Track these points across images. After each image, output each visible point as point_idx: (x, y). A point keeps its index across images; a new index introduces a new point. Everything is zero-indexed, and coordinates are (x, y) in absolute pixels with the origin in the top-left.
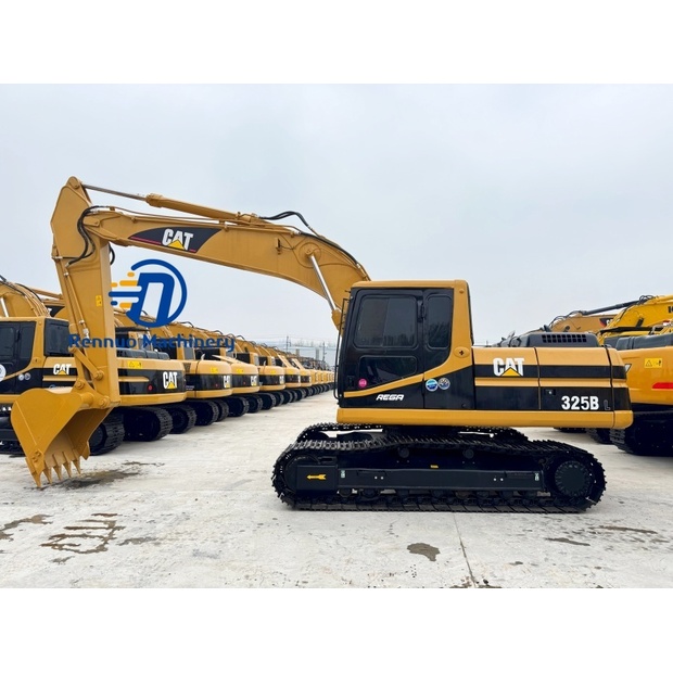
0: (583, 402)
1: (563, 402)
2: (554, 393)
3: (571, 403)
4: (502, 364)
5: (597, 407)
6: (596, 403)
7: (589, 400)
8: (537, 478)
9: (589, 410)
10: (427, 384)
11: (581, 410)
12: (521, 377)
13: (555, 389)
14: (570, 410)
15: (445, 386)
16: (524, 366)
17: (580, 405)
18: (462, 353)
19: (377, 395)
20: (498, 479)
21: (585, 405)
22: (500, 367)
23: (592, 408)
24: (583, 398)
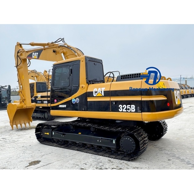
0: (128, 108)
1: (119, 108)
2: (116, 103)
3: (123, 108)
4: (96, 91)
5: (134, 111)
6: (134, 108)
7: (130, 107)
8: (114, 142)
9: (131, 112)
10: (72, 101)
11: (127, 112)
12: (103, 96)
13: (116, 102)
14: (122, 112)
15: (78, 101)
16: (104, 92)
17: (126, 109)
18: (82, 87)
19: (59, 105)
20: (99, 141)
21: (129, 109)
22: (95, 92)
23: (132, 111)
24: (128, 106)
